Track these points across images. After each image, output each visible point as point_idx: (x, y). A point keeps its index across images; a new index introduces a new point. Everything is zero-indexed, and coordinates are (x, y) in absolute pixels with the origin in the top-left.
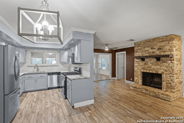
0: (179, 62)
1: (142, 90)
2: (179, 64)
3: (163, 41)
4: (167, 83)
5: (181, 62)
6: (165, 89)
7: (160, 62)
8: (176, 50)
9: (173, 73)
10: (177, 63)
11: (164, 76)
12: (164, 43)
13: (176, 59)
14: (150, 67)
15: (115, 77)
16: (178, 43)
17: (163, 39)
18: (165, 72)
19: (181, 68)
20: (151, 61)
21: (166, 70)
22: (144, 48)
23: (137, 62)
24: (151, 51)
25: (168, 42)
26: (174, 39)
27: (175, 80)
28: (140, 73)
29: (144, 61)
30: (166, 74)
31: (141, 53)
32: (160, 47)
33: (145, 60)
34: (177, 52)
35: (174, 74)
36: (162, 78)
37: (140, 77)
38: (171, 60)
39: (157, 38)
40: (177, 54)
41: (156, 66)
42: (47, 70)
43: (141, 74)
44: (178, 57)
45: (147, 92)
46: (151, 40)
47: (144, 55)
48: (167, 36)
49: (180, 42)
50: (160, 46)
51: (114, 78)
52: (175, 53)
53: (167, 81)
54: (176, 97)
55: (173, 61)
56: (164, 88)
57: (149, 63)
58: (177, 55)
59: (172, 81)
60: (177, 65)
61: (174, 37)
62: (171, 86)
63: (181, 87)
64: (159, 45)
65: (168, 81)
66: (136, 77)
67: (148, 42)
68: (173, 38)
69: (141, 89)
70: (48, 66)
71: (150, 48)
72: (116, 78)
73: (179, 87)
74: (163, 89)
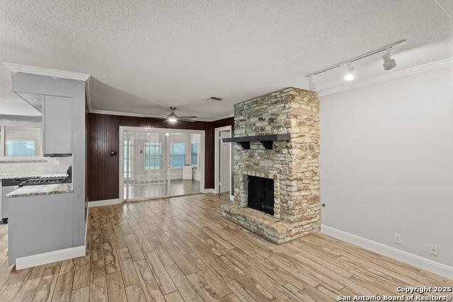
0: (308, 151)
1: (239, 219)
2: (309, 157)
3: (276, 103)
4: (282, 201)
5: (317, 151)
6: (278, 216)
7: (272, 151)
8: (300, 124)
9: (291, 178)
10: (303, 153)
11: (277, 184)
12: (277, 106)
13: (299, 146)
14: (258, 165)
15: (213, 188)
16: (309, 108)
17: (275, 97)
18: (278, 175)
19: (317, 165)
20: (258, 149)
21: (280, 172)
22: (248, 118)
23: (238, 153)
24: (259, 124)
25: (283, 105)
26: (293, 98)
27: (293, 194)
28: (241, 179)
29: (249, 148)
30: (281, 180)
31: (244, 131)
32: (273, 117)
33: (251, 147)
34: (302, 128)
35: (291, 180)
36: (275, 189)
37: (242, 187)
38: (287, 147)
39: (268, 95)
40: (302, 134)
41: (266, 161)
42: (11, 172)
43: (243, 181)
44: (308, 140)
45: (246, 224)
46: (259, 100)
47: (249, 135)
48: (281, 92)
49: (314, 105)
50: (272, 115)
51: (210, 190)
52: (294, 130)
53: (282, 197)
54: (297, 234)
55: (290, 150)
56: (277, 214)
57: (256, 154)
58: (302, 136)
59: (289, 195)
60: (303, 158)
61: (292, 93)
62: (288, 209)
63: (315, 209)
64: (270, 111)
65: (284, 195)
66: (236, 187)
67: (254, 103)
68: (292, 95)
69: (238, 217)
70: (12, 162)
71: (257, 119)
72: (215, 191)
73: (309, 210)
74: (275, 215)
